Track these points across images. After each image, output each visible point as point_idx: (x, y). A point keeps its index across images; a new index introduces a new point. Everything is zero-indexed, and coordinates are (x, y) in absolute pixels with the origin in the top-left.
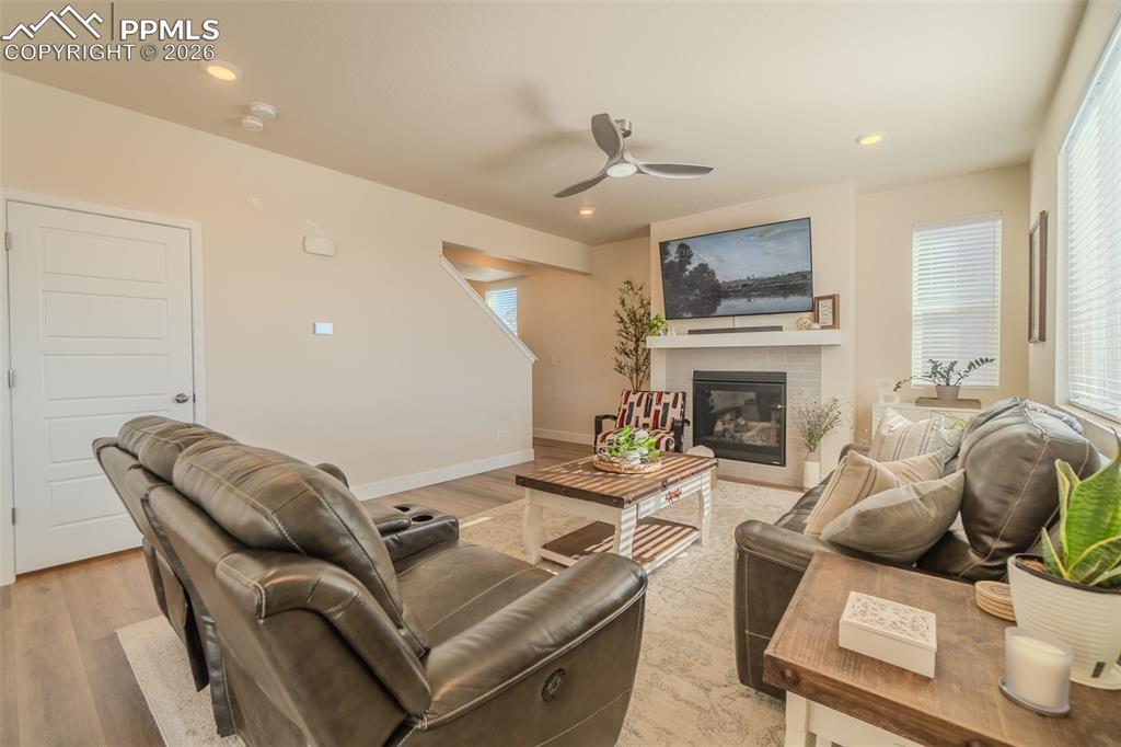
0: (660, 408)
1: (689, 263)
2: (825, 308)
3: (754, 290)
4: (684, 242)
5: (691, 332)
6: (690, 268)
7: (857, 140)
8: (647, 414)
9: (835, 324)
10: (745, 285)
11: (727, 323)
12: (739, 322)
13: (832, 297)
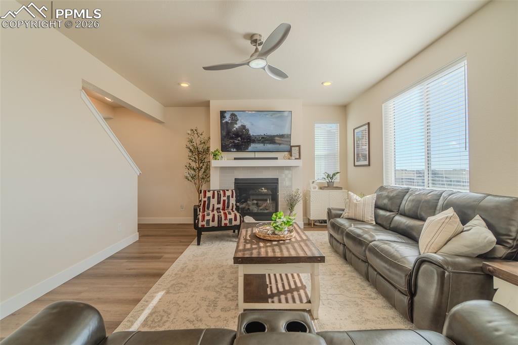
0: (226, 198)
1: (236, 124)
2: (295, 151)
3: (267, 140)
4: (234, 113)
5: (235, 159)
6: (237, 126)
7: (322, 83)
8: (219, 202)
9: (300, 158)
10: (263, 138)
11: (252, 155)
12: (258, 155)
13: (299, 146)
